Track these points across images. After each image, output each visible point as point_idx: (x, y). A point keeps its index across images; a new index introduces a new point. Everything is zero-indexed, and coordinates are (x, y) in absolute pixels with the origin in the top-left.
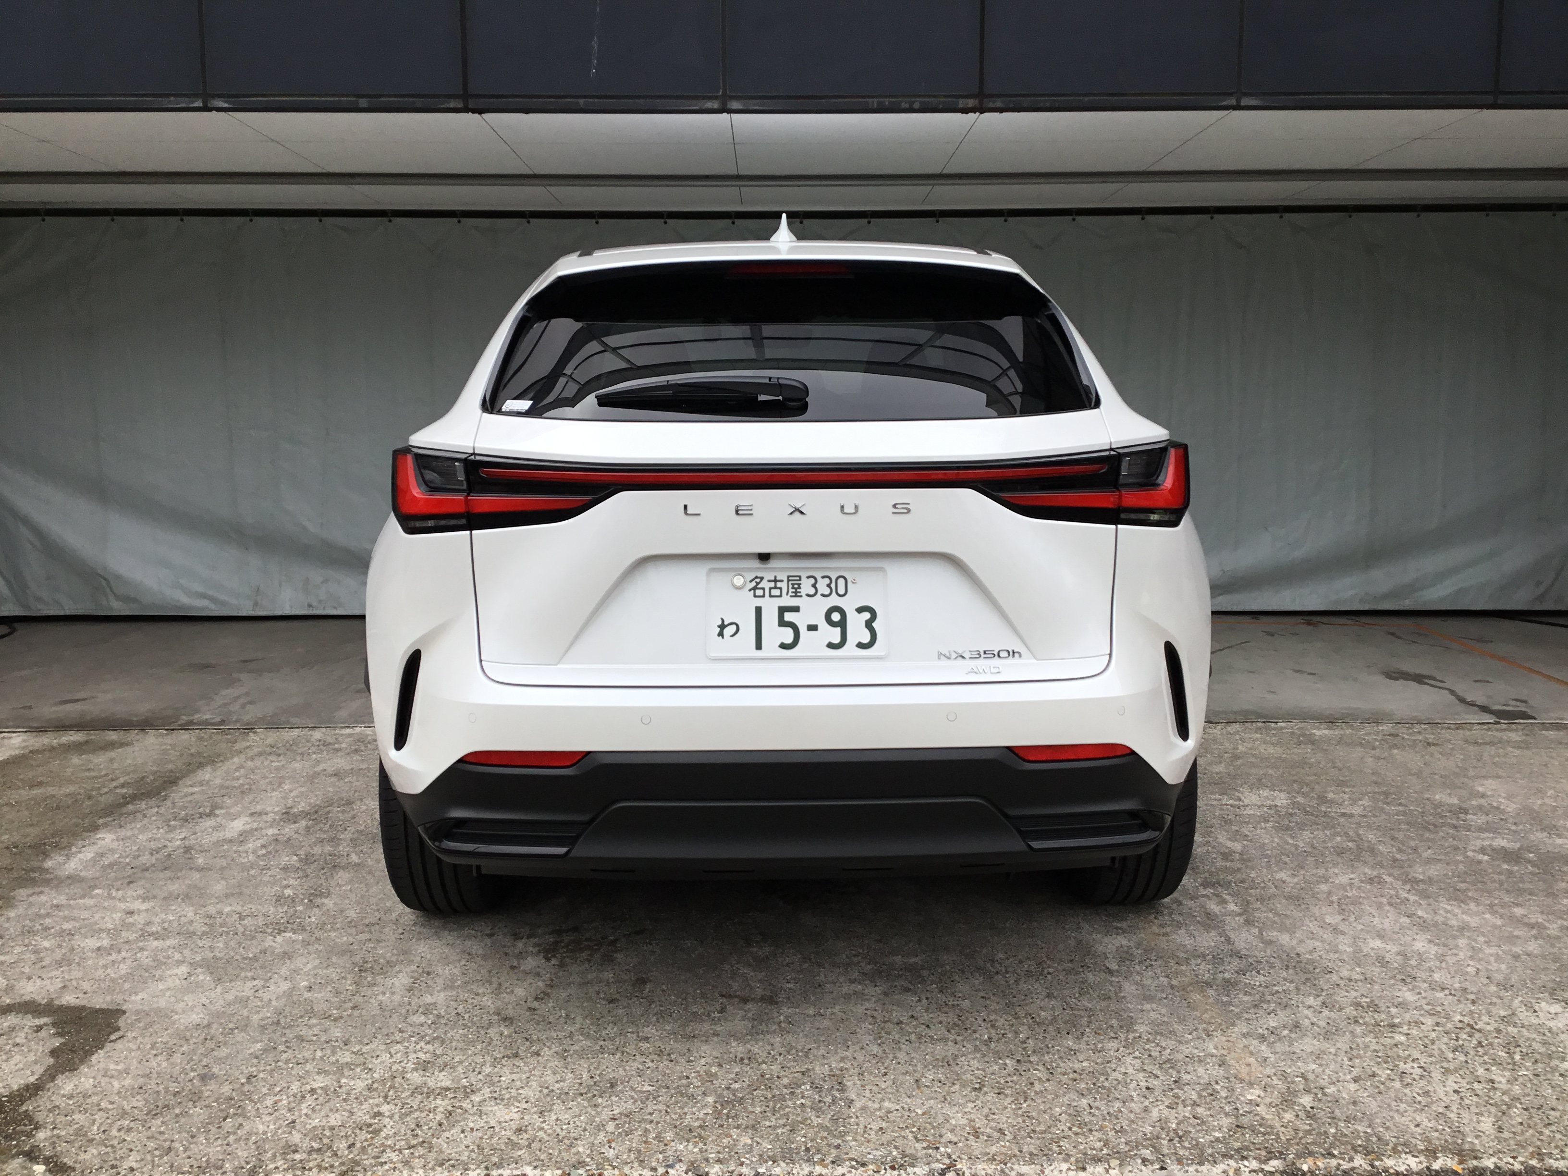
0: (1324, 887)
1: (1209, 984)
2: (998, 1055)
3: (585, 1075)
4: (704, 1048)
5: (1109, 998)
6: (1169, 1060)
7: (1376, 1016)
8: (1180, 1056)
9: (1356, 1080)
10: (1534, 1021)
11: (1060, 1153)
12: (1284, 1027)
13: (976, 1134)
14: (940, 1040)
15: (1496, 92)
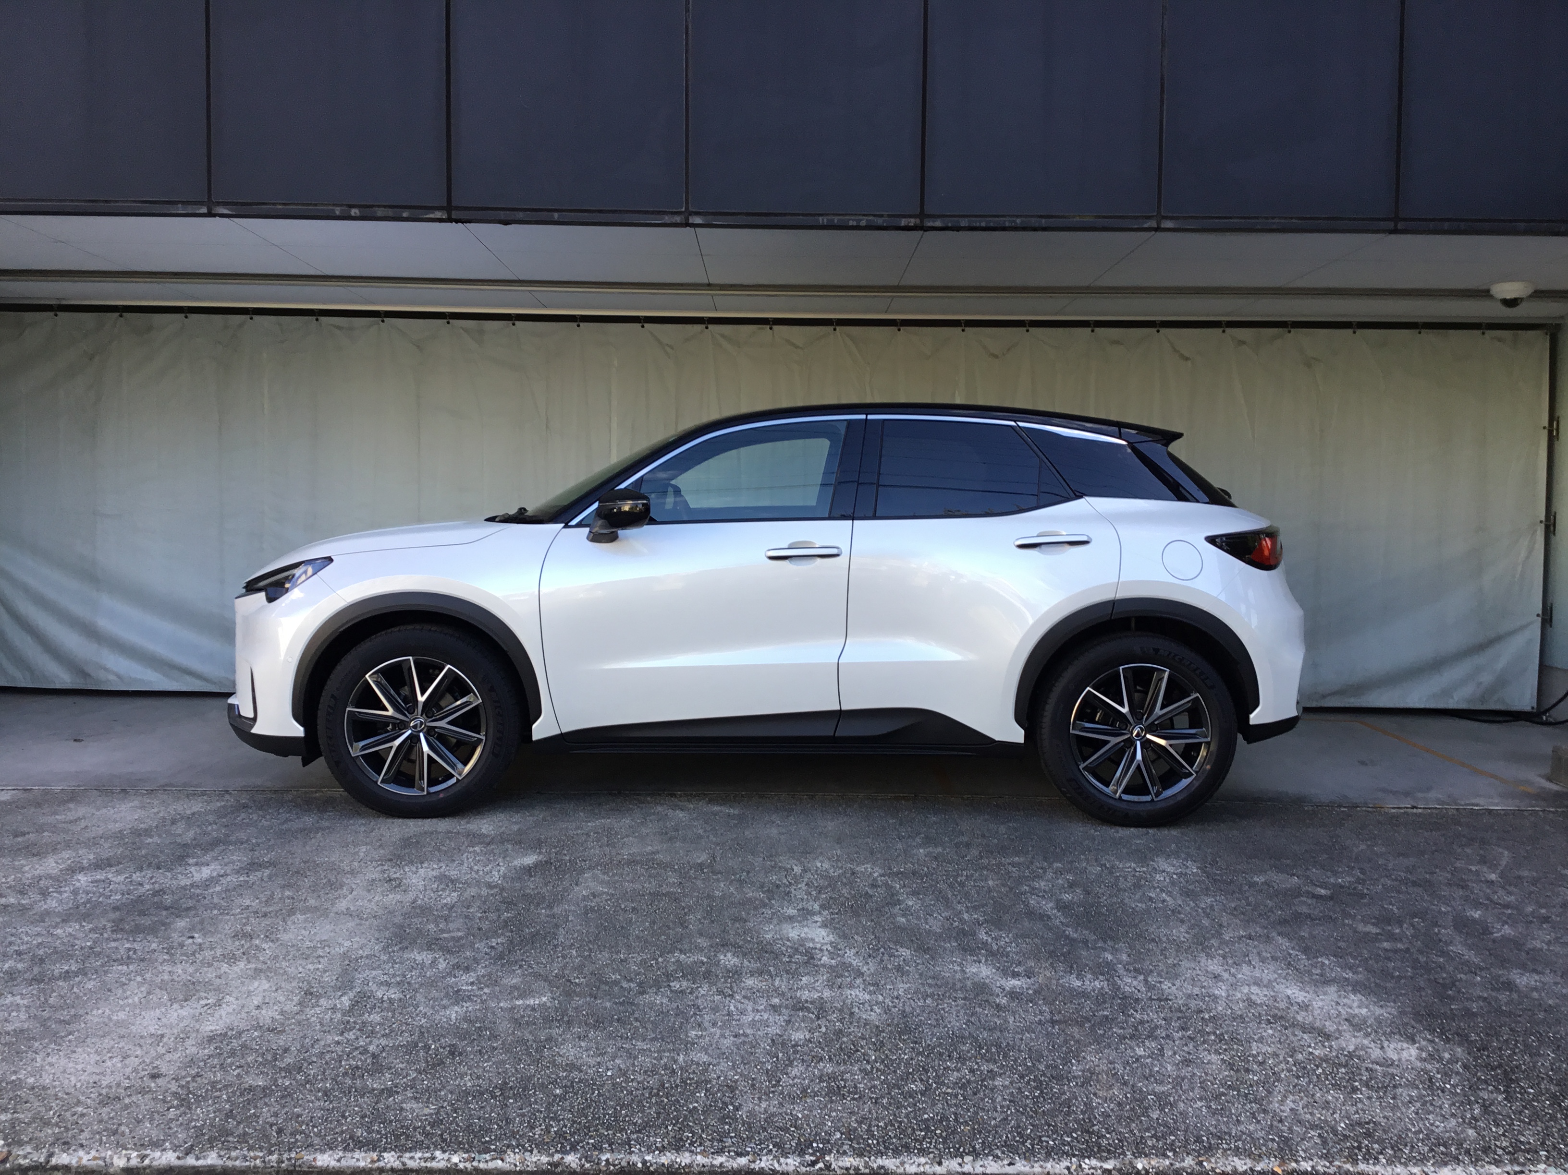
15: (1396, 219)
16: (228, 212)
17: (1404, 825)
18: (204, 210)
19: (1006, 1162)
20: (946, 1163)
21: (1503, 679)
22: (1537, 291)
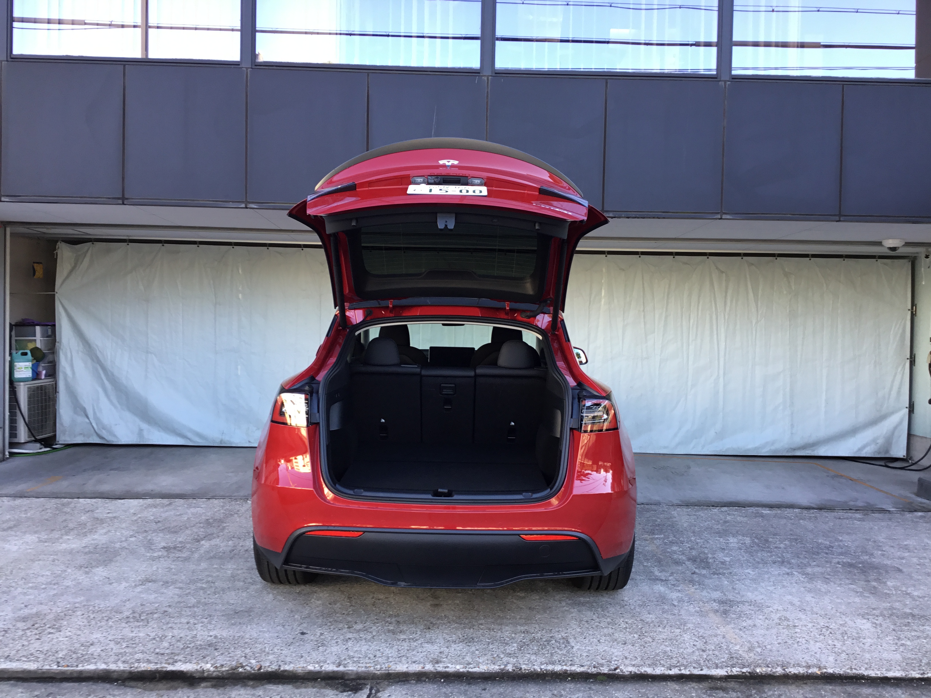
0: (766, 576)
1: (717, 611)
2: (630, 633)
3: (460, 636)
4: (507, 628)
5: (675, 615)
6: (701, 636)
7: (788, 622)
8: (707, 635)
9: (779, 644)
10: (854, 625)
11: (661, 664)
12: (750, 626)
13: (626, 658)
14: (606, 627)
15: (840, 215)
16: (256, 207)
17: (847, 519)
18: (243, 205)
19: (700, 669)
20: (673, 670)
21: (889, 441)
22: (906, 243)
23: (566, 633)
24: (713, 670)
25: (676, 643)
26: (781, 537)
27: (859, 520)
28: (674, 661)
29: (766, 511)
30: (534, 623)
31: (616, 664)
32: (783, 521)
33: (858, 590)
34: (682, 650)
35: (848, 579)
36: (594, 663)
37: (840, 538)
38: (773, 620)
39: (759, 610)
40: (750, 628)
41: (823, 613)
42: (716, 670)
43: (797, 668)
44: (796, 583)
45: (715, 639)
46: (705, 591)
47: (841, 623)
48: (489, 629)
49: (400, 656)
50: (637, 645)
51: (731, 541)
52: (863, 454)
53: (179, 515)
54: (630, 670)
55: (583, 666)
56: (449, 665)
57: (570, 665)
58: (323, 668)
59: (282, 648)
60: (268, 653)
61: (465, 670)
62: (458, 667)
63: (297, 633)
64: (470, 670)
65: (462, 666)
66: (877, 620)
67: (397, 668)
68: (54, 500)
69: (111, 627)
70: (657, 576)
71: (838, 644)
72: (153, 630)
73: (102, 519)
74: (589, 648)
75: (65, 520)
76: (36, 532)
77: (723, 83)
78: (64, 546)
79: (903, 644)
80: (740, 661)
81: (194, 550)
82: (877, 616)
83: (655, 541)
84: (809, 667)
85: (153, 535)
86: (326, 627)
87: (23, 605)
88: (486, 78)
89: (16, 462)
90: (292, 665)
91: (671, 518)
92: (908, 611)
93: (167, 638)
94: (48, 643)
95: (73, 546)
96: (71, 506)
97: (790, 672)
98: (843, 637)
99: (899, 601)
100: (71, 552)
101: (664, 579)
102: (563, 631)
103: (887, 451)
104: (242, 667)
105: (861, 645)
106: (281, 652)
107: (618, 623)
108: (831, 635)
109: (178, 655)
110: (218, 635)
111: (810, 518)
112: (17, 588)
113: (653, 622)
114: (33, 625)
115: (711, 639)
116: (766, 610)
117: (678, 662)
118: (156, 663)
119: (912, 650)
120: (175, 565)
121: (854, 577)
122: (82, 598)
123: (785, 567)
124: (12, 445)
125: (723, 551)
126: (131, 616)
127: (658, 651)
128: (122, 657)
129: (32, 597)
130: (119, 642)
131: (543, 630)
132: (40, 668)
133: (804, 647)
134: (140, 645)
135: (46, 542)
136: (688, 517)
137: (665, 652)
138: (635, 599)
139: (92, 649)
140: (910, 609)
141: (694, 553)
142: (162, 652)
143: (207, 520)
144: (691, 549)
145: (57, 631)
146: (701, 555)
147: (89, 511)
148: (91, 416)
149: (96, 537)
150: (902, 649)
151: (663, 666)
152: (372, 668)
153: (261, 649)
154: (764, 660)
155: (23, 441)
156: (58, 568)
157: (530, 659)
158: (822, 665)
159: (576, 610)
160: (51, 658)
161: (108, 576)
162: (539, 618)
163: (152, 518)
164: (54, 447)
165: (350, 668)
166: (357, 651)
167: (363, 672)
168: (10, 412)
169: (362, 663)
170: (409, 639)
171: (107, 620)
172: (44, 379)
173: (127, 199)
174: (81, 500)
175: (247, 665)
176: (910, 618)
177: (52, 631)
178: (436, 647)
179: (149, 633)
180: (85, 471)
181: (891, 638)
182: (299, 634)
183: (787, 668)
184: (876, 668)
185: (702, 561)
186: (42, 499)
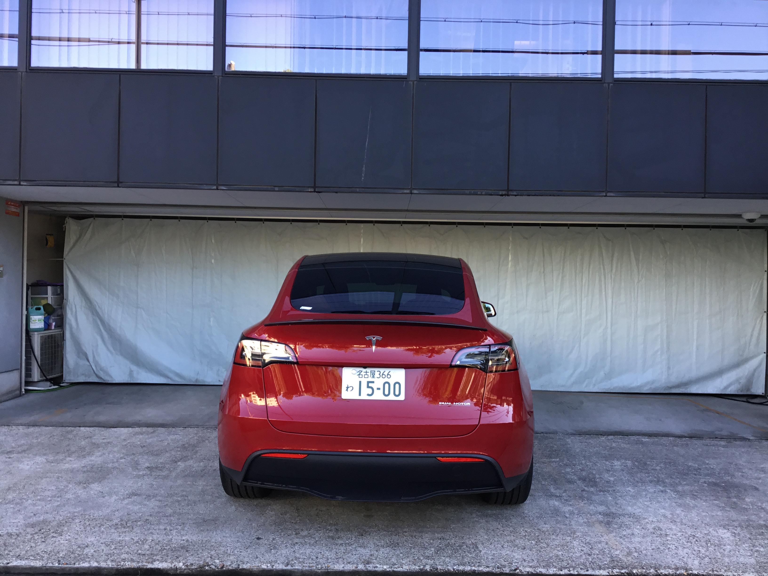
0: (644, 493)
1: (602, 522)
2: (529, 540)
3: (388, 542)
4: (426, 535)
5: (566, 525)
6: (588, 543)
7: (661, 532)
8: (592, 542)
9: (653, 549)
10: (716, 534)
11: (553, 566)
12: (629, 534)
13: (525, 561)
14: (508, 535)
15: (705, 193)
16: (225, 188)
17: (713, 445)
18: (215, 187)
19: (586, 570)
20: (564, 571)
21: (750, 381)
22: (762, 215)
23: (475, 540)
24: (596, 571)
25: (567, 549)
26: (658, 461)
27: (724, 446)
28: (565, 564)
29: (645, 439)
30: (450, 531)
31: (516, 566)
32: (660, 447)
33: (720, 505)
34: (571, 554)
35: (712, 496)
36: (498, 564)
37: (707, 462)
38: (648, 530)
39: (637, 521)
40: (629, 536)
41: (690, 524)
42: (600, 571)
43: (667, 569)
44: (669, 499)
45: (599, 546)
46: (592, 505)
47: (706, 532)
48: (412, 536)
49: (337, 557)
50: (534, 550)
51: (616, 464)
52: (728, 392)
53: (160, 441)
54: (528, 571)
55: (488, 567)
56: (378, 565)
57: (478, 566)
58: (274, 567)
59: (241, 550)
60: (230, 554)
61: (390, 569)
62: (385, 567)
63: (253, 538)
64: (395, 570)
65: (388, 566)
66: (736, 530)
67: (334, 567)
68: (60, 429)
69: (103, 532)
70: (552, 493)
71: (703, 550)
72: (137, 535)
73: (98, 444)
74: (494, 552)
75: (69, 445)
76: (45, 455)
77: (607, 85)
78: (67, 466)
79: (757, 550)
80: (619, 564)
81: (171, 469)
82: (736, 527)
83: (552, 464)
84: (677, 569)
85: (139, 457)
86: (278, 533)
87: (32, 514)
88: (412, 83)
89: (31, 397)
90: (249, 565)
91: (566, 444)
92: (762, 522)
93: (148, 542)
94: (52, 545)
95: (75, 466)
96: (73, 433)
97: (661, 573)
98: (707, 544)
99: (755, 514)
100: (72, 471)
101: (558, 495)
102: (473, 538)
103: (748, 390)
104: (208, 565)
105: (722, 551)
106: (241, 553)
107: (519, 531)
108: (697, 542)
109: (156, 555)
110: (189, 539)
111: (682, 445)
112: (28, 500)
113: (548, 531)
114: (40, 530)
115: (596, 545)
116: (643, 522)
117: (568, 564)
118: (138, 562)
119: (764, 555)
120: (156, 482)
121: (718, 494)
122: (80, 509)
123: (660, 485)
124: (27, 383)
125: (609, 472)
126: (119, 523)
127: (551, 555)
128: (111, 557)
129: (40, 507)
130: (109, 545)
131: (456, 537)
132: (44, 565)
133: (673, 552)
134: (126, 547)
135: (52, 462)
136: (580, 444)
137: (557, 556)
138: (534, 512)
139: (86, 551)
140: (764, 521)
141: (584, 474)
142: (143, 553)
143: (184, 445)
144: (582, 470)
145: (59, 536)
146: (590, 476)
147: (88, 437)
148: (91, 359)
149: (93, 458)
150: (756, 554)
151: (556, 567)
152: (314, 568)
153: (224, 552)
154: (639, 563)
155: (36, 380)
156: (62, 484)
157: (445, 560)
158: (688, 568)
159: (484, 521)
160: (53, 557)
161: (101, 491)
162: (453, 527)
163: (139, 443)
164: (61, 385)
165: (297, 568)
166: (302, 553)
167: (306, 570)
168: (26, 356)
169: (306, 563)
170: (345, 544)
171: (100, 527)
172: (54, 329)
173: (121, 182)
174: (81, 428)
175: (212, 564)
176: (764, 529)
177: (55, 535)
178: (367, 550)
179: (133, 538)
180: (85, 404)
181: (747, 545)
182: (255, 539)
183: (659, 570)
184: (734, 570)
185: (590, 480)
186: (50, 428)
